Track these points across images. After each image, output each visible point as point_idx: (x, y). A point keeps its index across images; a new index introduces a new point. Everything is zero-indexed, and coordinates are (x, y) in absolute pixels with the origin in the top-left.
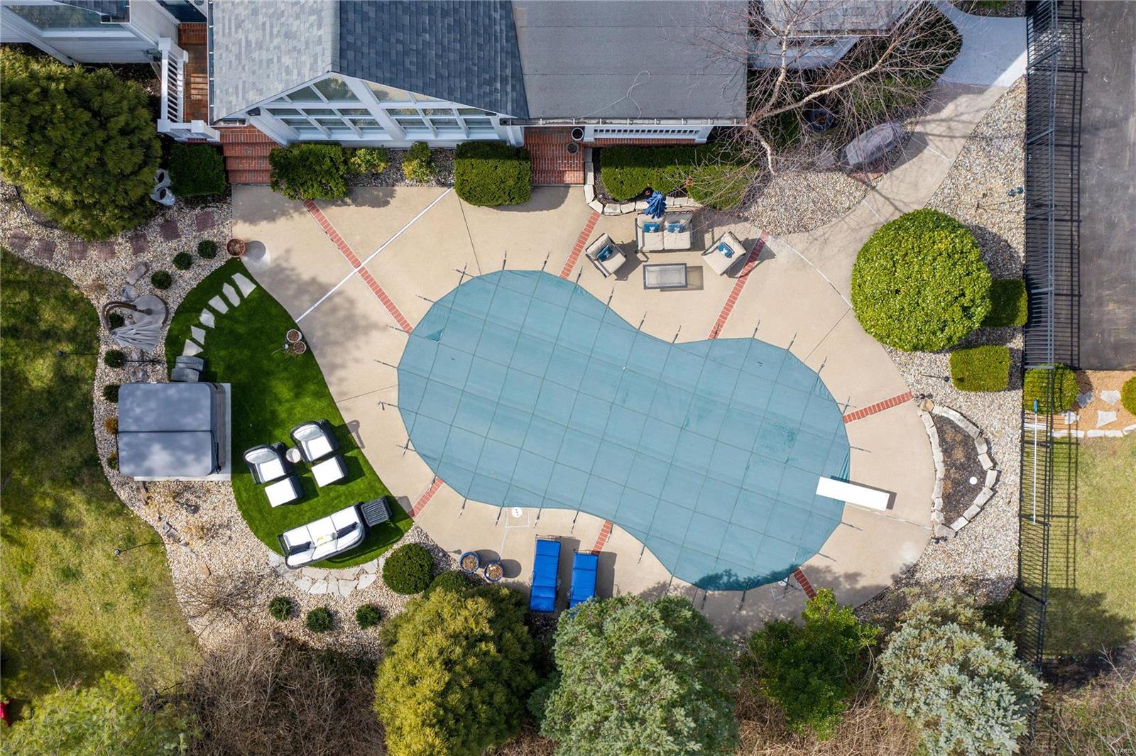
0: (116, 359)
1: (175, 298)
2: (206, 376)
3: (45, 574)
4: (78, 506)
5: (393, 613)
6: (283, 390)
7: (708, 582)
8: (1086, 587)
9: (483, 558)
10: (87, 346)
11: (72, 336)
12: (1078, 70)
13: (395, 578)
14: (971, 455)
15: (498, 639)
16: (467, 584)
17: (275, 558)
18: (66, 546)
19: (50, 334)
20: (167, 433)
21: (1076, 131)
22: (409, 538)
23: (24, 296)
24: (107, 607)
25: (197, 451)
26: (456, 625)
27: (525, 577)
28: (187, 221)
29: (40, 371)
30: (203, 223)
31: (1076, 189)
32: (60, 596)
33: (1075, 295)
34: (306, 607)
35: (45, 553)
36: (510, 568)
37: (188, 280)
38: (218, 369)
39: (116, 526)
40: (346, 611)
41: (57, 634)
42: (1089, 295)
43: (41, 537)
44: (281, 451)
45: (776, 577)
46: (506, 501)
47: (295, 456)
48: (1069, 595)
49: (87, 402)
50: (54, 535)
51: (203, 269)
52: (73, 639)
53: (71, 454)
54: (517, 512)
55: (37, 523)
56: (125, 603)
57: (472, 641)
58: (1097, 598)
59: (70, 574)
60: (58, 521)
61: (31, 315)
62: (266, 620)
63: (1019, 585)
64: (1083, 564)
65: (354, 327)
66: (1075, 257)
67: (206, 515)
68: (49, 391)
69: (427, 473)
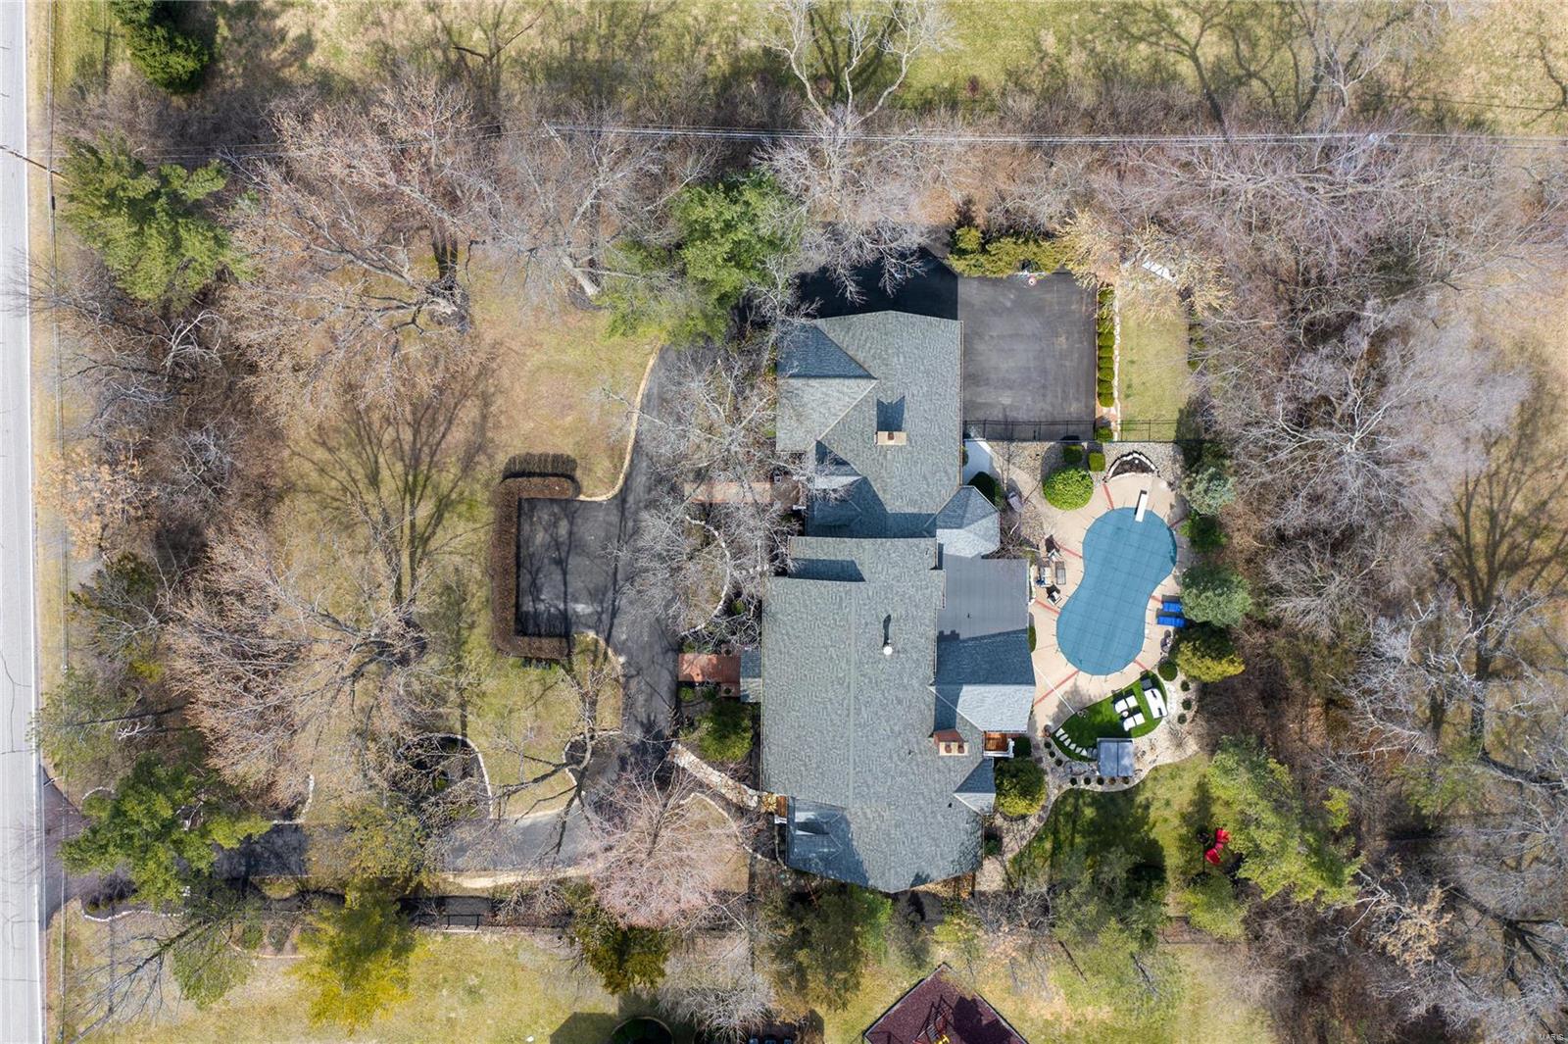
0: (1087, 781)
1: (1065, 758)
2: (1095, 746)
3: (1167, 813)
4: (1140, 799)
5: (1184, 678)
6: (1099, 718)
7: (1173, 560)
8: (1176, 416)
9: (1164, 644)
10: (1080, 793)
11: (1077, 800)
12: (985, 423)
13: (1171, 677)
14: (1127, 462)
15: (1195, 640)
16: (1174, 650)
17: (1163, 722)
18: (1156, 804)
19: (1076, 807)
20: (1118, 758)
21: (1006, 423)
22: (1156, 672)
23: (1061, 818)
24: (1180, 789)
25: (1124, 748)
26: (1190, 654)
27: (1171, 629)
28: (1036, 754)
29: (1089, 812)
30: (1037, 747)
31: (1028, 423)
32: (1176, 808)
33: (1067, 423)
34: (1182, 711)
35: (1159, 813)
36: (1167, 635)
37: (1059, 753)
38: (1091, 743)
39: (1149, 784)
40: (1183, 696)
41: (1190, 809)
42: (1067, 418)
43: (1153, 814)
44: (1123, 719)
45: (1172, 535)
46: (1142, 636)
47: (1126, 714)
48: (1179, 422)
49: (1102, 794)
50: (1152, 809)
51: (1055, 748)
52: (1192, 803)
53: (1121, 801)
54: (1146, 632)
55: (1147, 816)
56: (1179, 782)
57: (1195, 649)
58: (1181, 411)
59: (1168, 803)
60: (1147, 807)
61: (1068, 815)
62: (1186, 726)
63: (1175, 442)
64: (1168, 417)
65: (1075, 692)
66: (1053, 423)
67: (1147, 748)
68: (1098, 809)
69: (1131, 665)
